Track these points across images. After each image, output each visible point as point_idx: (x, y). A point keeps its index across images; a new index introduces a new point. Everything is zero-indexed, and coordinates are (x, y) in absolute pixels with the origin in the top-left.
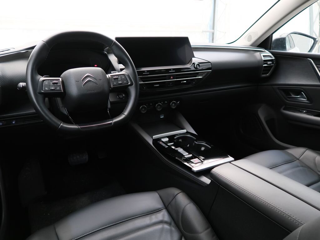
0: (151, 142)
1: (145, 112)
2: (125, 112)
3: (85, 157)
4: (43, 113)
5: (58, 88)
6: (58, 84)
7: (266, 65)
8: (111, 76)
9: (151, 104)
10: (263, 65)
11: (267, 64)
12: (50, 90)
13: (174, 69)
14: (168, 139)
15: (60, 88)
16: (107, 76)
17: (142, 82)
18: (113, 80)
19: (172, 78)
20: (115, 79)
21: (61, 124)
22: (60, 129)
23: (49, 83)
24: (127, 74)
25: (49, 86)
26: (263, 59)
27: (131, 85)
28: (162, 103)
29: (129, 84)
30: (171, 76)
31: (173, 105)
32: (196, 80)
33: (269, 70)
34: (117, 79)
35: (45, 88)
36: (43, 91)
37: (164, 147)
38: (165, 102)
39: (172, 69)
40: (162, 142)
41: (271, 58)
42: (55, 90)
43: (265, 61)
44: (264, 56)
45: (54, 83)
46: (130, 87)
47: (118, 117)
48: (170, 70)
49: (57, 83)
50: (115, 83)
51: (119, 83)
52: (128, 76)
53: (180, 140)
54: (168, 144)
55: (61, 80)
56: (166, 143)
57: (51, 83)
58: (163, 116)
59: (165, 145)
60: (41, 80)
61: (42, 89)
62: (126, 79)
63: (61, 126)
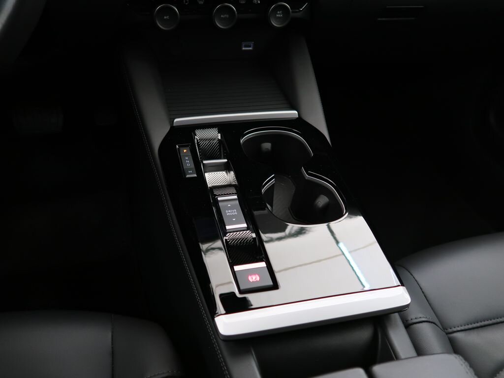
1: (173, 27)
28: (243, 2)
31: (279, 15)
38: (255, 2)
58: (252, 44)
59: (193, 166)
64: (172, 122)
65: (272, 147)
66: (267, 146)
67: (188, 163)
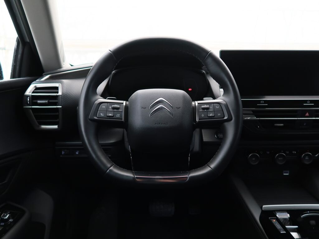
0: (257, 215)
1: (257, 163)
2: (212, 162)
4: (90, 149)
5: (118, 116)
6: (120, 110)
8: (198, 103)
9: (268, 153)
12: (106, 117)
13: (311, 101)
14: (288, 215)
15: (120, 115)
16: (193, 103)
17: (255, 118)
18: (201, 110)
19: (307, 114)
20: (204, 109)
21: (111, 168)
22: (108, 174)
23: (107, 108)
24: (224, 102)
25: (107, 111)
27: (229, 120)
28: (288, 152)
29: (226, 118)
30: (306, 111)
31: (307, 158)
34: (207, 109)
35: (100, 113)
36: (96, 118)
37: (278, 231)
38: (293, 152)
39: (309, 100)
40: (278, 219)
42: (114, 117)
45: (114, 108)
46: (226, 124)
47: (200, 170)
48: (306, 101)
49: (118, 108)
50: (203, 116)
51: (209, 115)
52: (226, 106)
53: (313, 222)
54: (287, 227)
55: (124, 104)
56: (282, 223)
57: (110, 108)
58: (288, 172)
59: (282, 228)
60: (97, 102)
61: (95, 114)
62: (221, 110)
63: (111, 170)
64: (261, 208)
67: (278, 225)
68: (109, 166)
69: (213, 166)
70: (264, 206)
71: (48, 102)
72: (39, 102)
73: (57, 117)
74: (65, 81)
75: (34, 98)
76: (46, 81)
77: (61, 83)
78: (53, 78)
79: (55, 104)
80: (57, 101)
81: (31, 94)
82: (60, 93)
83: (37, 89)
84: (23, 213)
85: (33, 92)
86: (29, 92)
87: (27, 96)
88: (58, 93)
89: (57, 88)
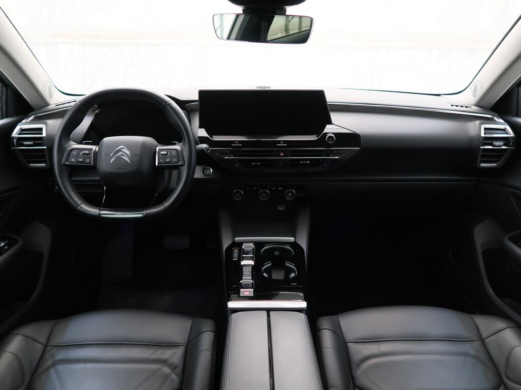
1: (240, 199)
3: (185, 242)
5: (88, 160)
6: (89, 156)
7: (491, 147)
8: (159, 150)
9: (254, 189)
10: (481, 147)
11: (491, 144)
12: (77, 162)
13: (285, 142)
14: (253, 247)
15: (90, 161)
18: (160, 156)
19: (282, 154)
20: (162, 154)
21: (81, 205)
22: (79, 210)
23: (78, 153)
24: (180, 149)
25: (78, 156)
26: (483, 135)
28: (273, 189)
29: (179, 163)
30: (280, 151)
31: (290, 194)
32: (329, 162)
33: (501, 157)
34: (166, 154)
35: (71, 159)
36: (68, 163)
38: (280, 188)
40: (240, 249)
41: (507, 133)
42: (84, 162)
43: (486, 138)
44: (485, 129)
45: (84, 154)
48: (279, 142)
49: (88, 154)
50: (161, 161)
51: (166, 161)
52: (181, 152)
54: (243, 255)
55: (94, 149)
57: (81, 153)
58: (284, 207)
59: (237, 256)
60: (69, 148)
61: (67, 159)
62: (177, 155)
63: (81, 207)
64: (234, 239)
65: (280, 253)
66: (277, 253)
67: (236, 254)
68: (80, 203)
69: (167, 204)
70: (236, 238)
71: (34, 143)
72: (25, 143)
73: (44, 156)
74: (50, 122)
75: (20, 140)
76: (32, 122)
77: (46, 124)
78: (38, 119)
79: (41, 145)
80: (42, 142)
81: (17, 136)
82: (44, 135)
83: (22, 130)
84: (17, 241)
85: (19, 134)
86: (15, 133)
87: (14, 138)
88: (42, 134)
89: (41, 129)
